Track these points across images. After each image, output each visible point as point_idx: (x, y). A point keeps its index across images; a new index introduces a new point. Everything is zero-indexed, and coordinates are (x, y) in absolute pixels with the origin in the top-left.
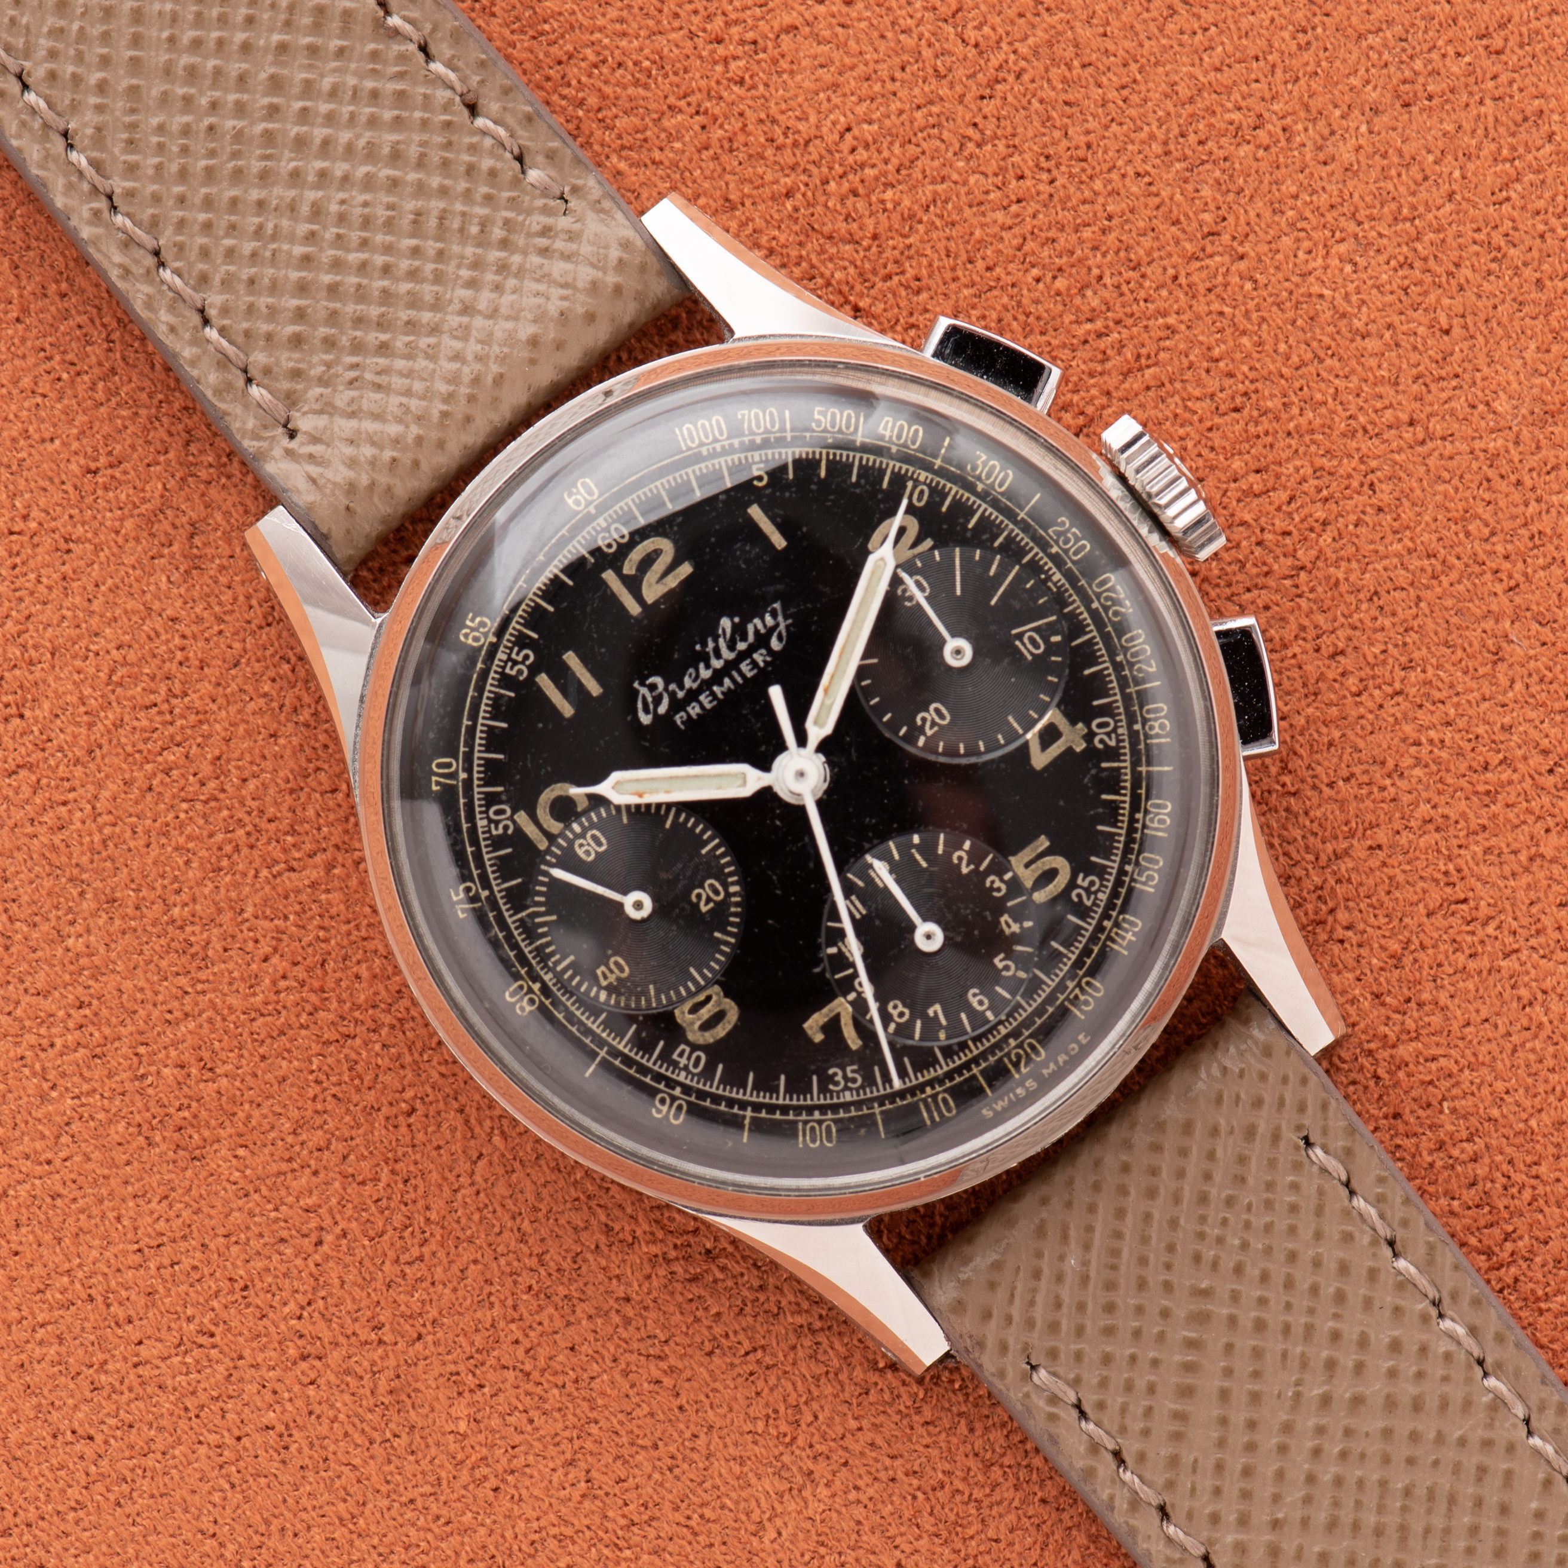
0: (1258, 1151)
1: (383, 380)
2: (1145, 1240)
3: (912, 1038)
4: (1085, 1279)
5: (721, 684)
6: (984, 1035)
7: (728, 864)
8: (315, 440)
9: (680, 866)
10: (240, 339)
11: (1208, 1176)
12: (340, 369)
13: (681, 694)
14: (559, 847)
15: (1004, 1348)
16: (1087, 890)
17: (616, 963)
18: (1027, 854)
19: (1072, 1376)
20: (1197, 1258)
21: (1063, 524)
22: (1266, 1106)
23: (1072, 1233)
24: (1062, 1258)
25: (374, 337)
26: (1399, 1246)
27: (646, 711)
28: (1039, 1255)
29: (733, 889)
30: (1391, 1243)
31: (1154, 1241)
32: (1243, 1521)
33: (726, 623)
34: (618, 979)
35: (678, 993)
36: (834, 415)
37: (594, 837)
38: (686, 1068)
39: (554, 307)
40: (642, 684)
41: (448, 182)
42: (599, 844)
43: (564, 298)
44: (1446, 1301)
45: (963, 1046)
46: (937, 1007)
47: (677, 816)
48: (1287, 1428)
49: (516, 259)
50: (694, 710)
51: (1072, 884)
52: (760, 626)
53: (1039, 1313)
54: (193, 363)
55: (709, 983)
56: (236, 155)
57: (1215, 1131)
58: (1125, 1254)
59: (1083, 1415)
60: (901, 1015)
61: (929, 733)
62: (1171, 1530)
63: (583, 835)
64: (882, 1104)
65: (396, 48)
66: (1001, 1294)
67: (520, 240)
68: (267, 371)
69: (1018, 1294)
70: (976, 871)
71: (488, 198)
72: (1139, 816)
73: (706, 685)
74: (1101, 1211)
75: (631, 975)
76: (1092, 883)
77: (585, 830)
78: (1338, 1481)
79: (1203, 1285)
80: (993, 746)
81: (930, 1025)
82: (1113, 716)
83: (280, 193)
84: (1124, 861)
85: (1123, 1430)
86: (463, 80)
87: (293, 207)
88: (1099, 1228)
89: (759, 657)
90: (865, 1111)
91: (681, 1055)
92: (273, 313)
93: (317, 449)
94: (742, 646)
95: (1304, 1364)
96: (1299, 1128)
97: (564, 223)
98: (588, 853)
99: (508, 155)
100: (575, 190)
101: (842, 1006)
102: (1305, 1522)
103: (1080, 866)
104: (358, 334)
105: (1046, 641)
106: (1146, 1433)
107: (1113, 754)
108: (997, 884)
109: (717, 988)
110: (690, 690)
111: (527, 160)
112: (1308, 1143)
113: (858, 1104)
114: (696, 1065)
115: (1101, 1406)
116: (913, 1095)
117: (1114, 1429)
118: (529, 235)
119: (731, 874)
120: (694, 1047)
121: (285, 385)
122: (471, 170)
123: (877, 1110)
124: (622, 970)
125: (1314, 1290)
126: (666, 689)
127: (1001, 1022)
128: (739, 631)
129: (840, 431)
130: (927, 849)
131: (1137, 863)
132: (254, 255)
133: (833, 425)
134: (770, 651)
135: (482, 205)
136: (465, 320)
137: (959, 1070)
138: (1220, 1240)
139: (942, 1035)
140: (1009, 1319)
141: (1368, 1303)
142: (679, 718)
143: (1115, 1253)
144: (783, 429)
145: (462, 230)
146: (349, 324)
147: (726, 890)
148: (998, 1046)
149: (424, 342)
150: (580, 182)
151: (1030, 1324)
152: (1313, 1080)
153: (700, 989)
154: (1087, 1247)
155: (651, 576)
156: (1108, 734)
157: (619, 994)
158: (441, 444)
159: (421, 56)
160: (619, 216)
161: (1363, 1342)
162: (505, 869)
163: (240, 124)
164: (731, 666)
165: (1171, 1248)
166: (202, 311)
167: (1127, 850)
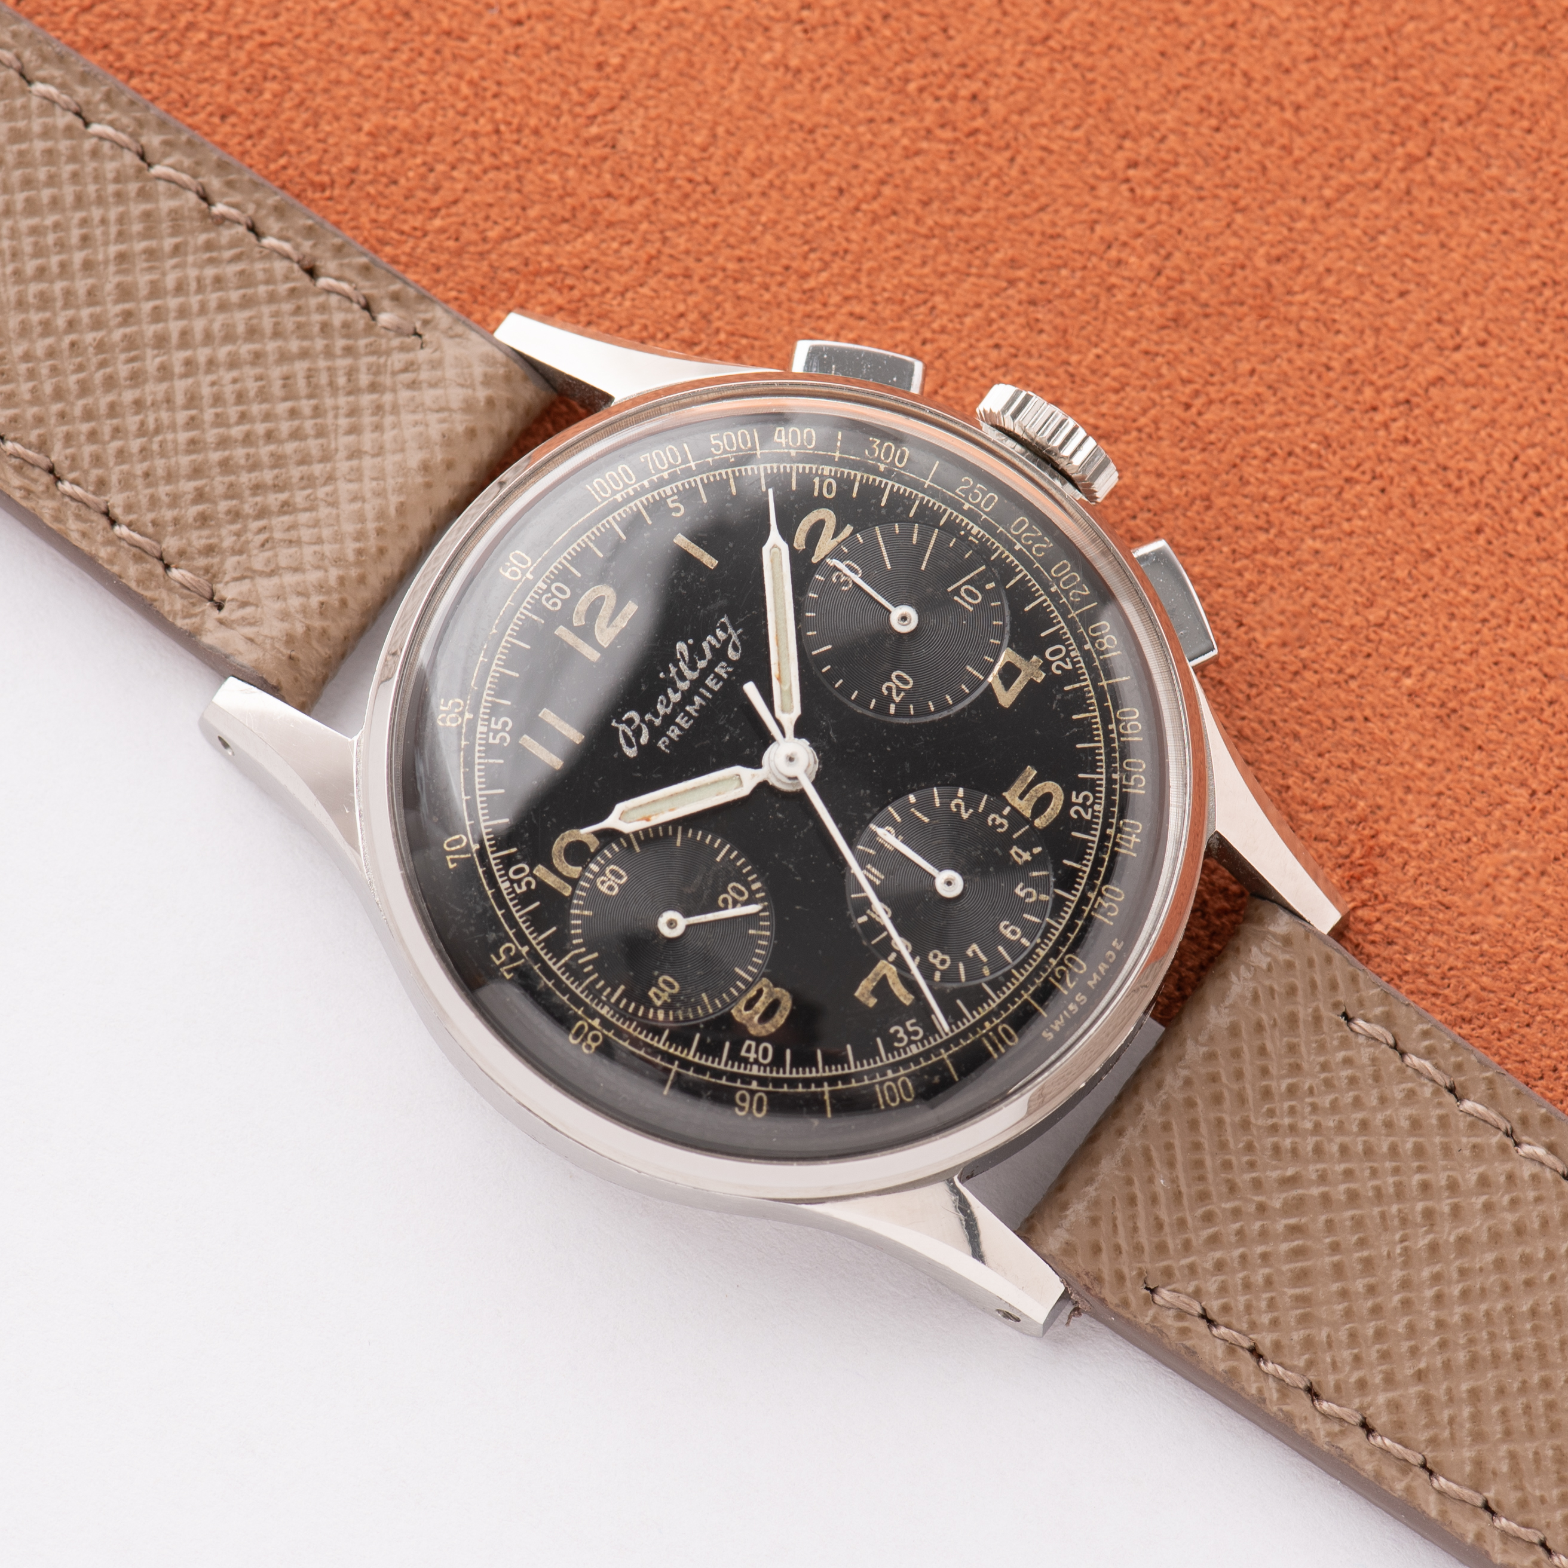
0: (1304, 1038)
1: (293, 535)
2: (1223, 1146)
3: (959, 980)
4: (1178, 1196)
5: (693, 703)
6: (1025, 961)
7: (744, 865)
8: (244, 604)
9: (699, 878)
10: (150, 529)
11: (1265, 1072)
12: (249, 535)
13: (657, 722)
14: (583, 889)
15: (1120, 1277)
16: (1083, 805)
17: (665, 982)
18: (1018, 787)
19: (1191, 1289)
20: (1276, 1149)
21: (967, 483)
22: (1300, 993)
23: (1155, 1154)
24: (1151, 1180)
25: (274, 500)
26: (1459, 1090)
27: (630, 745)
28: (1129, 1182)
29: (756, 886)
30: (1452, 1090)
31: (1232, 1145)
32: (1389, 1380)
33: (681, 647)
34: (671, 996)
35: (730, 994)
36: (729, 437)
37: (613, 872)
38: (756, 1061)
39: (435, 431)
40: (620, 721)
41: (306, 344)
42: (620, 877)
43: (443, 421)
44: (1518, 1130)
45: (1009, 976)
46: (975, 947)
47: (685, 832)
48: (1405, 1284)
49: (387, 398)
50: (674, 733)
51: (1068, 804)
52: (714, 642)
53: (1144, 1238)
54: (111, 562)
55: (756, 978)
56: (102, 364)
57: (1259, 1027)
58: (1208, 1162)
59: (1211, 1322)
60: (943, 962)
61: (897, 699)
62: (1325, 1406)
63: (602, 873)
64: (947, 1049)
65: (226, 234)
66: (1105, 1226)
67: (387, 380)
68: (182, 553)
69: (1119, 1222)
70: (975, 814)
71: (348, 351)
72: (1112, 726)
73: (679, 707)
74: (1175, 1127)
75: (682, 989)
76: (1086, 798)
77: (603, 868)
78: (1467, 1319)
79: (1290, 1172)
80: (959, 697)
81: (973, 965)
82: (1062, 642)
83: (153, 390)
84: (1110, 770)
85: (1253, 1326)
86: (297, 247)
87: (169, 400)
88: (1177, 1143)
89: (721, 670)
90: (934, 1059)
91: (748, 1050)
92: (175, 500)
93: (248, 611)
94: (702, 664)
95: (1404, 1221)
96: (1336, 1005)
97: (422, 355)
98: (611, 888)
99: (356, 306)
100: (426, 323)
101: (886, 968)
102: (1447, 1365)
103: (1070, 785)
104: (259, 499)
105: (981, 589)
106: (1275, 1323)
107: (1072, 676)
108: (999, 821)
109: (765, 981)
110: (665, 716)
111: (374, 307)
112: (1348, 1019)
113: (926, 1055)
114: (765, 1056)
115: (1226, 1309)
116: (975, 1033)
117: (1245, 1326)
118: (394, 374)
119: (749, 873)
120: (759, 1040)
121: (202, 562)
122: (325, 328)
123: (945, 1055)
124: (672, 986)
125: (1394, 1150)
126: (643, 720)
127: (1037, 946)
128: (696, 651)
129: (739, 449)
130: (925, 805)
131: (1123, 770)
132: (143, 450)
133: (731, 445)
134: (730, 662)
135: (343, 356)
136: (354, 463)
137: (1010, 999)
138: (1292, 1128)
139: (986, 971)
140: (1118, 1249)
141: (1446, 1150)
142: (661, 744)
143: (1199, 1164)
144: (685, 460)
145: (331, 384)
146: (247, 492)
147: (749, 888)
148: (1041, 968)
149: (321, 492)
150: (428, 316)
151: (1138, 1249)
152: (1336, 957)
153: (749, 986)
154: (1171, 1164)
155: (601, 623)
156: (1063, 660)
157: (675, 1010)
158: (362, 580)
159: (251, 237)
160: (474, 336)
161: (1453, 1186)
162: (538, 922)
163: (99, 335)
164: (698, 684)
165: (1249, 1147)
166: (107, 513)
167: (1110, 760)
